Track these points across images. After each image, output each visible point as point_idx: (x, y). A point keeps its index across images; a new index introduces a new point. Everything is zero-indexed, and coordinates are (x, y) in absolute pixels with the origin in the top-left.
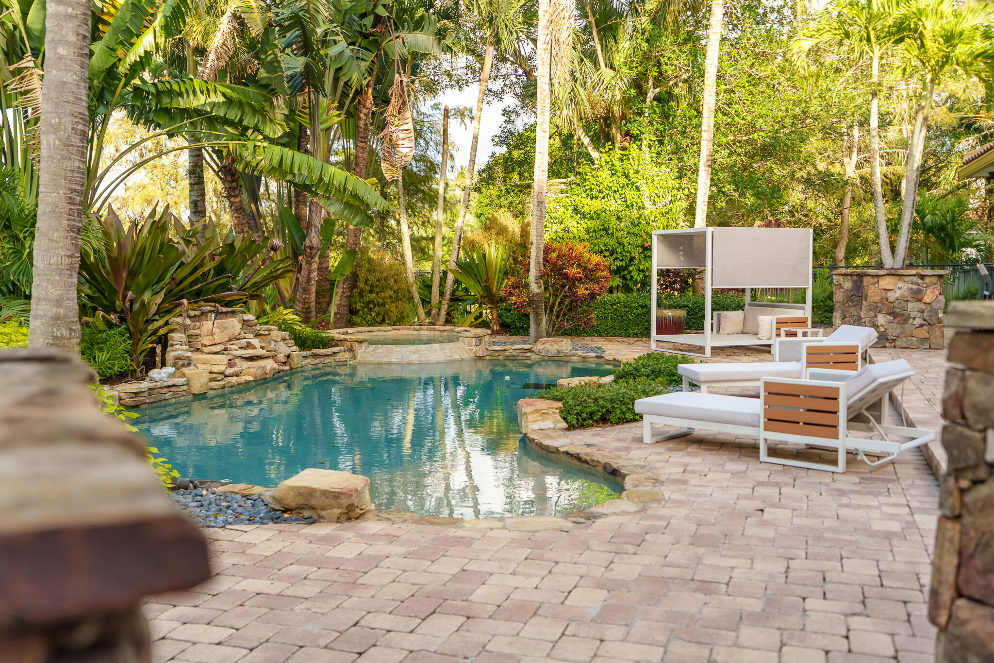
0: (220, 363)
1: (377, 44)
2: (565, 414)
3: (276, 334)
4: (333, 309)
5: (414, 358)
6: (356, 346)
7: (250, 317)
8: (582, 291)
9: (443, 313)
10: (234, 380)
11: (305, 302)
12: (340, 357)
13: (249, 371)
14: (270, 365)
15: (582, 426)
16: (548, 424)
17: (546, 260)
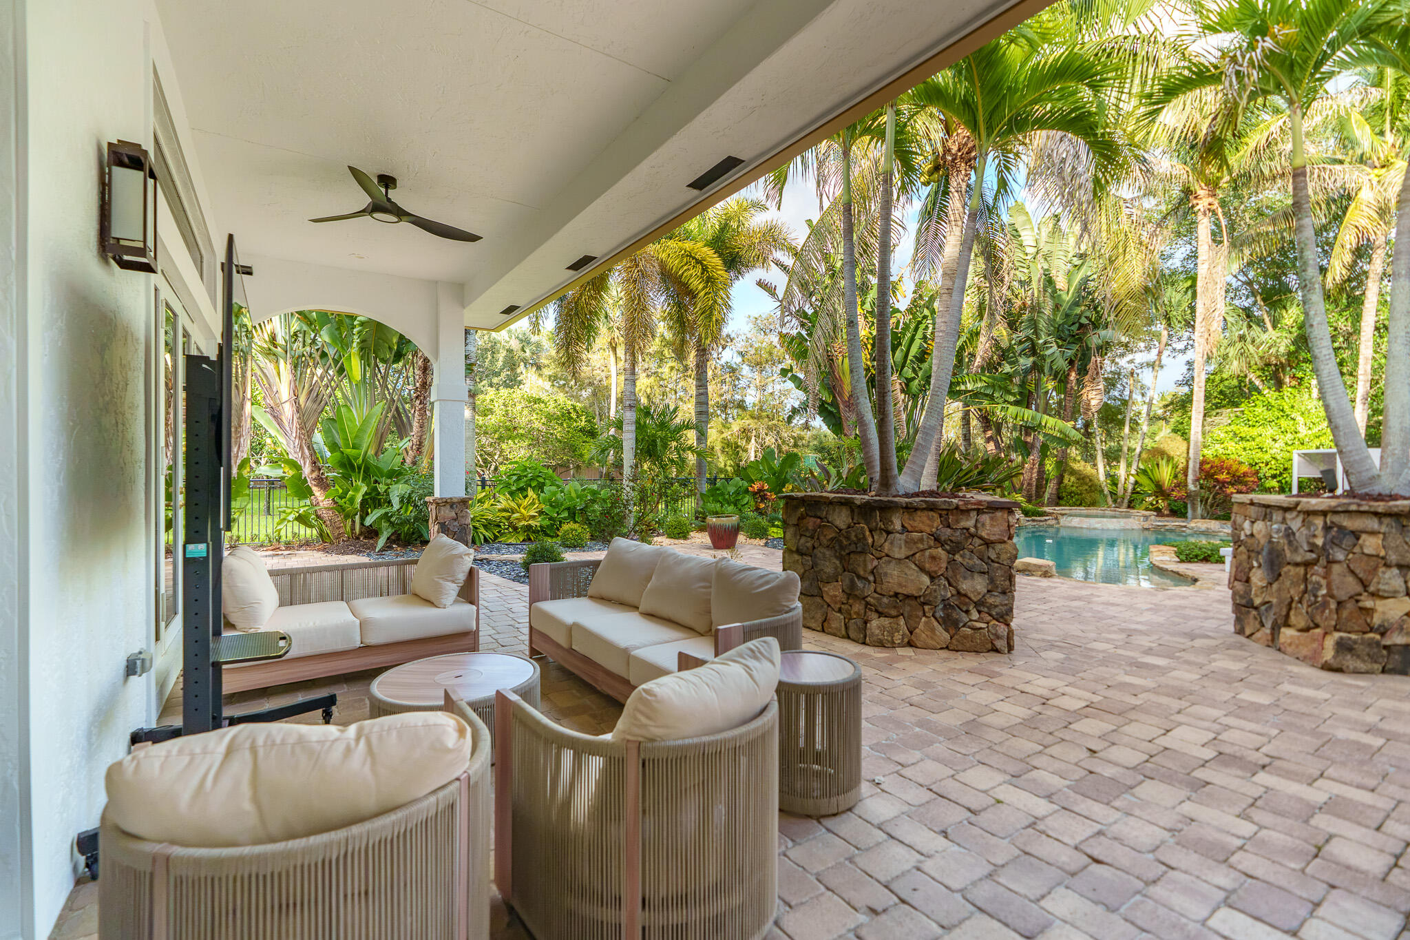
2: (1178, 554)
4: (1047, 496)
5: (1098, 526)
6: (1059, 517)
8: (1231, 489)
9: (1126, 501)
11: (1029, 490)
12: (1048, 522)
15: (1190, 562)
16: (1166, 558)
17: (1201, 469)
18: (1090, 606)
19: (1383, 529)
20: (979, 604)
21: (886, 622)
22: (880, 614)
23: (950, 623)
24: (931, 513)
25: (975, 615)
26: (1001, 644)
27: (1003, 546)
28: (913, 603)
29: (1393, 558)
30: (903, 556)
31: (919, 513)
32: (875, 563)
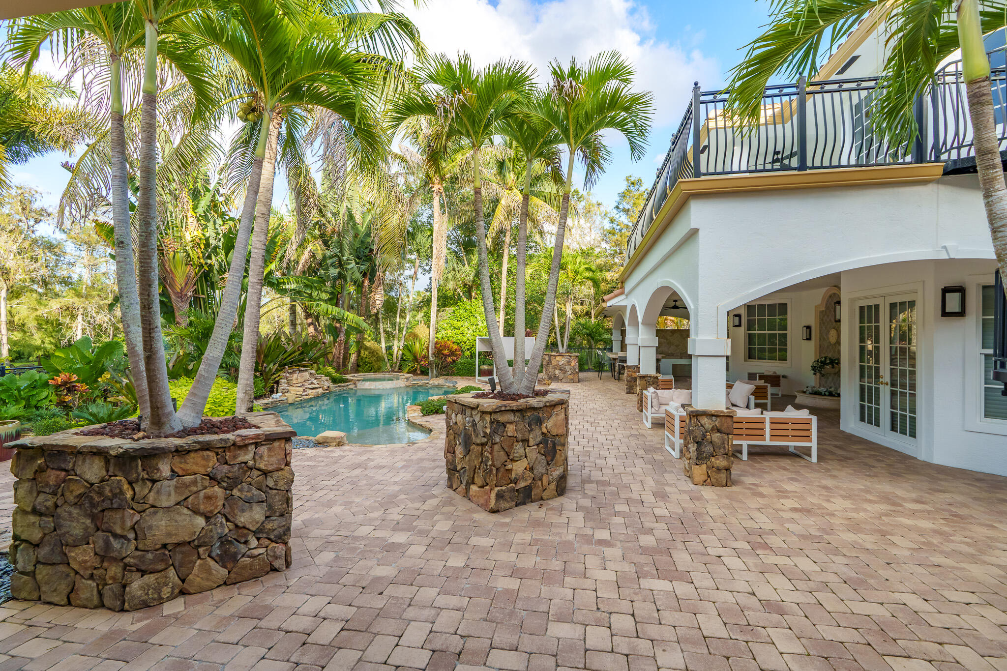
0: (300, 391)
1: (371, 259)
2: (422, 411)
3: (324, 378)
4: (350, 365)
5: (380, 387)
6: (357, 382)
7: (313, 371)
8: (449, 359)
9: (398, 366)
10: (305, 397)
11: (338, 362)
12: (350, 387)
13: (312, 394)
14: (320, 391)
15: (428, 415)
16: (416, 414)
17: (435, 348)
18: (366, 472)
19: (516, 419)
20: (258, 533)
21: (150, 579)
22: (143, 573)
23: (227, 558)
24: (206, 453)
25: (254, 543)
26: (277, 564)
27: (280, 473)
28: (186, 548)
29: (520, 436)
30: (172, 503)
31: (192, 455)
32: (137, 517)
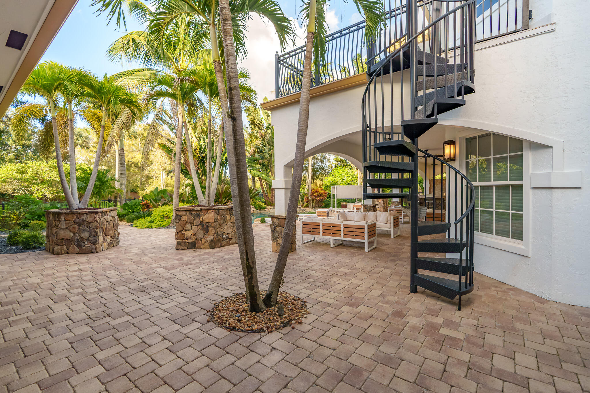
8: (318, 198)
17: (312, 192)
20: (87, 240)
21: (59, 247)
22: (58, 245)
23: (79, 246)
24: (73, 215)
25: (86, 243)
26: (93, 251)
28: (69, 241)
29: (189, 221)
30: (64, 228)
31: (70, 215)
32: (56, 230)
